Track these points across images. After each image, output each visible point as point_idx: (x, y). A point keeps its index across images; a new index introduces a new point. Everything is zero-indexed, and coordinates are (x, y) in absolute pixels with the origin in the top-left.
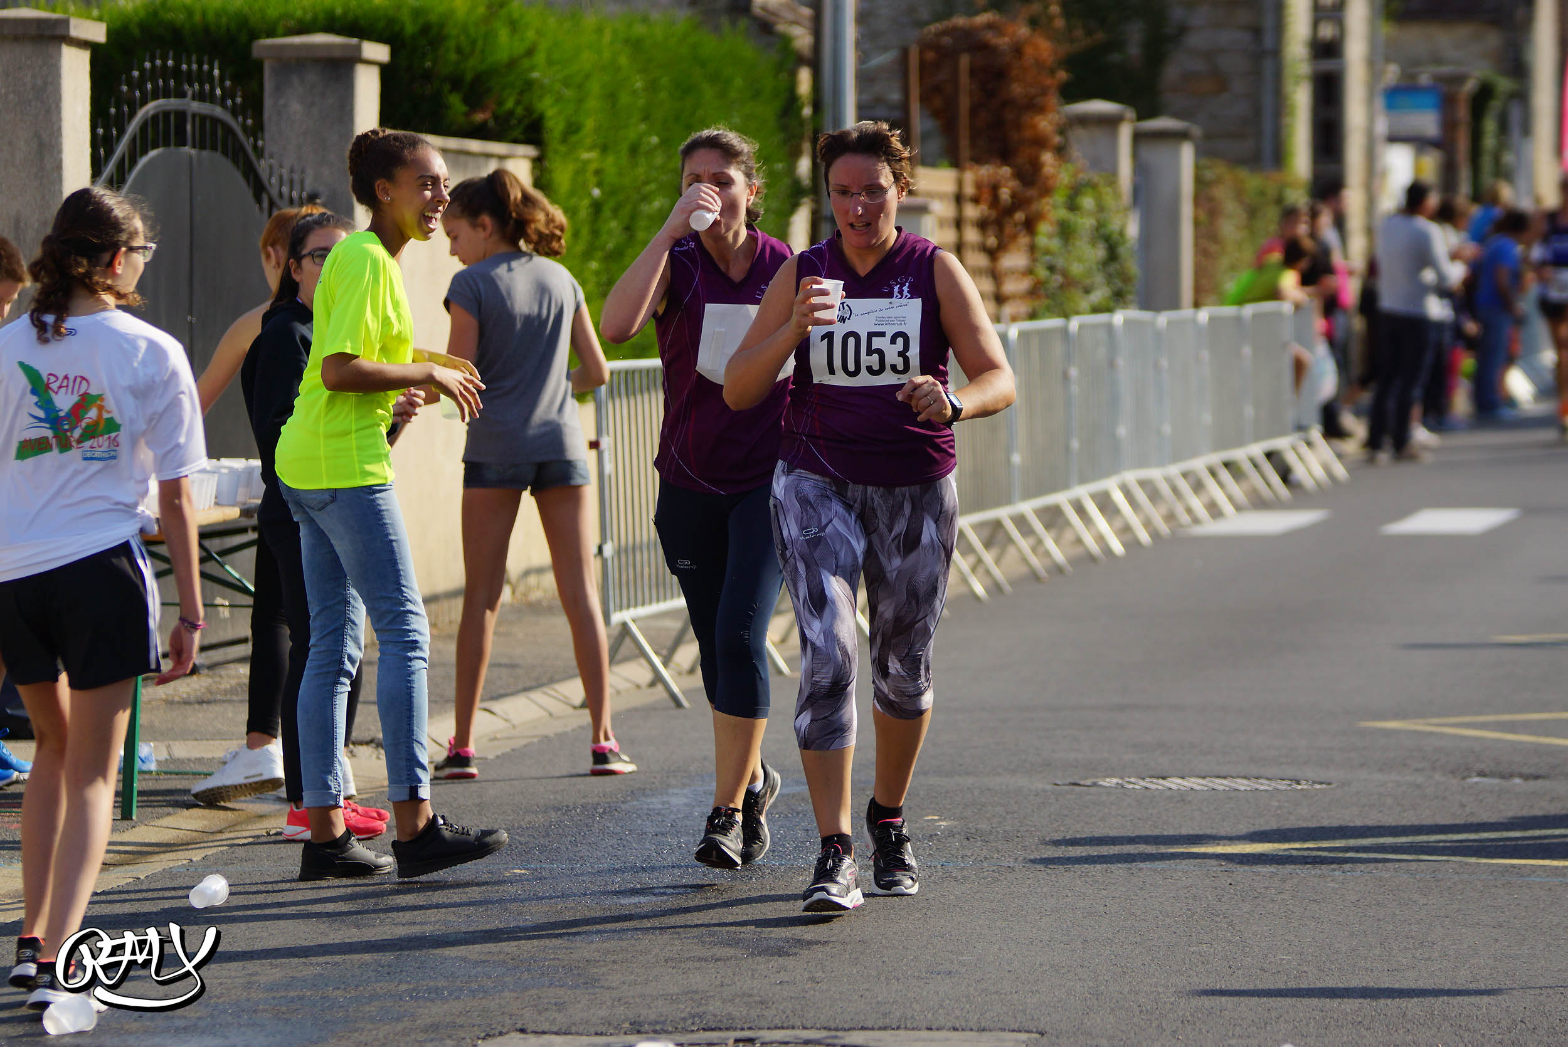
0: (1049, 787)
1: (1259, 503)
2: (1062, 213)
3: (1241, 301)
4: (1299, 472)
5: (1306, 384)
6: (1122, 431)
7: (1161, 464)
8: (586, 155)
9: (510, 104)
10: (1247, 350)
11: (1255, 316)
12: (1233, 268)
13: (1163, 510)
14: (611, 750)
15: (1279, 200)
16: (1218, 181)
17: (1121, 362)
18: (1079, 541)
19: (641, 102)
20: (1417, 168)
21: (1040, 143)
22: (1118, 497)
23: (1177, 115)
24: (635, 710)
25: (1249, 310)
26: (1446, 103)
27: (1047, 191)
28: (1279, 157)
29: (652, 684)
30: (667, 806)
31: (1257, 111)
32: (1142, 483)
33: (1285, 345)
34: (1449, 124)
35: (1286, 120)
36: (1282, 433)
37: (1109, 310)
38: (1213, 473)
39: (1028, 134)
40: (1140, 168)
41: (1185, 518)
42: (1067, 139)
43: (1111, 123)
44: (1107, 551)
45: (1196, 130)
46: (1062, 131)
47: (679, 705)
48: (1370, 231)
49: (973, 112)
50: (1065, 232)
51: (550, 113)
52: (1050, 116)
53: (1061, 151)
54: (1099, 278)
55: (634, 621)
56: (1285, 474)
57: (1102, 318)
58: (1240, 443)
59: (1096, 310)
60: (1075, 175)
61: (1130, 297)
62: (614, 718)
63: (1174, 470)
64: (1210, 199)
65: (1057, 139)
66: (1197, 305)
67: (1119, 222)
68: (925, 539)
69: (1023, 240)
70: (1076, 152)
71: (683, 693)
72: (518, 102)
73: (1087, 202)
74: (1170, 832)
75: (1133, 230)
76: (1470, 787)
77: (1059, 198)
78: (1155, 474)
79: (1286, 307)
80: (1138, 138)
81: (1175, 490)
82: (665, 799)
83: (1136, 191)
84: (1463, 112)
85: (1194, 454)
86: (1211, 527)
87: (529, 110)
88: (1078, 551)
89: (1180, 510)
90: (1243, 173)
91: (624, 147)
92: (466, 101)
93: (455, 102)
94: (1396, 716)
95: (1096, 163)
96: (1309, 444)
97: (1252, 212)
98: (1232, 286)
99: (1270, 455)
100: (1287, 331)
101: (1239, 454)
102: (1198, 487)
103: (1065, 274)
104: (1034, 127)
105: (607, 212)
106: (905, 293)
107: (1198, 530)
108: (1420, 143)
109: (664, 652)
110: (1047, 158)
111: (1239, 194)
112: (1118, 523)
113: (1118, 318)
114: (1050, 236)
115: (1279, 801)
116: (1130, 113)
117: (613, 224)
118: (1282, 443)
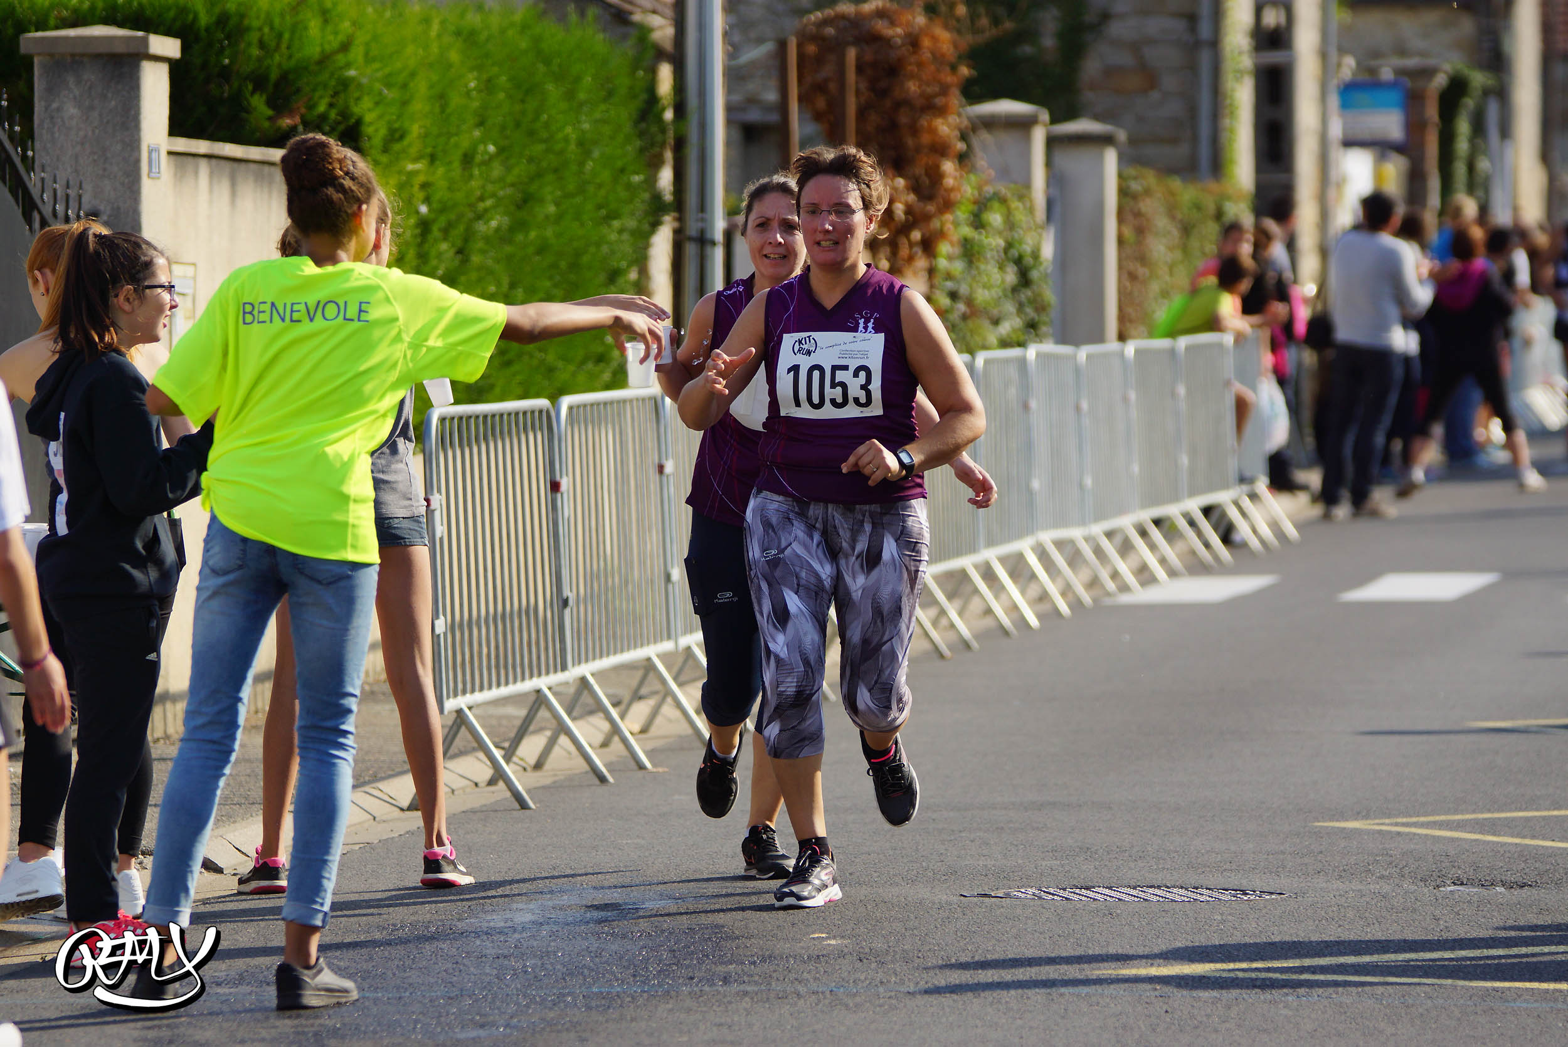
0: (955, 899)
1: (1197, 567)
2: (967, 231)
3: (1173, 333)
4: (1243, 531)
5: (1249, 428)
6: (1036, 484)
7: (1083, 523)
8: (411, 167)
9: (322, 108)
10: (1182, 390)
11: (1188, 349)
12: (1165, 294)
13: (1085, 574)
14: (444, 857)
15: (1219, 215)
16: (1147, 192)
17: (1033, 404)
18: (989, 611)
19: (476, 104)
20: (1378, 176)
21: (941, 149)
22: (1033, 560)
23: (1097, 117)
24: (473, 811)
25: (1183, 342)
26: (1412, 101)
27: (948, 205)
28: (1217, 165)
29: (492, 782)
30: (509, 924)
31: (1193, 111)
32: (1059, 544)
33: (1228, 383)
34: (1415, 126)
35: (1226, 122)
36: (1225, 486)
37: (1021, 344)
38: (1143, 533)
39: (925, 139)
40: (1055, 177)
41: (1111, 586)
42: (969, 146)
43: (1023, 125)
44: (1022, 623)
45: (1122, 135)
46: (964, 137)
47: (523, 805)
48: (1324, 252)
49: (861, 114)
50: (970, 252)
51: (369, 117)
52: (953, 119)
53: (963, 159)
54: (1010, 307)
55: (470, 708)
56: (1227, 535)
57: (1014, 352)
58: (1175, 497)
59: (1005, 344)
60: (980, 188)
61: (1044, 329)
62: (450, 821)
63: (1097, 529)
64: (1138, 214)
65: (961, 146)
66: (1122, 337)
67: (1030, 242)
68: (886, 555)
69: (921, 263)
70: (981, 160)
71: (528, 792)
72: (331, 105)
73: (995, 218)
74: (1097, 951)
75: (1048, 251)
76: (1444, 898)
77: (962, 213)
78: (1076, 533)
79: (1228, 339)
80: (1052, 142)
81: (1099, 552)
82: (508, 916)
83: (1050, 204)
84: (1432, 112)
85: (1121, 511)
86: (1142, 595)
87: (345, 114)
88: (988, 622)
89: (1104, 575)
90: (1176, 183)
91: (456, 157)
92: (270, 103)
93: (259, 104)
94: (1357, 816)
95: (1004, 173)
96: (1253, 497)
97: (1187, 230)
98: (1163, 314)
99: (1207, 511)
100: (1229, 366)
101: (1173, 511)
102: (1126, 548)
103: (970, 302)
104: (933, 131)
105: (436, 232)
106: (870, 329)
107: (1125, 599)
108: (1381, 147)
109: (506, 745)
110: (948, 167)
111: (1171, 211)
112: (1033, 591)
113: (1032, 352)
114: (950, 258)
115: (1222, 914)
116: (1045, 116)
117: (444, 246)
118: (1223, 497)
